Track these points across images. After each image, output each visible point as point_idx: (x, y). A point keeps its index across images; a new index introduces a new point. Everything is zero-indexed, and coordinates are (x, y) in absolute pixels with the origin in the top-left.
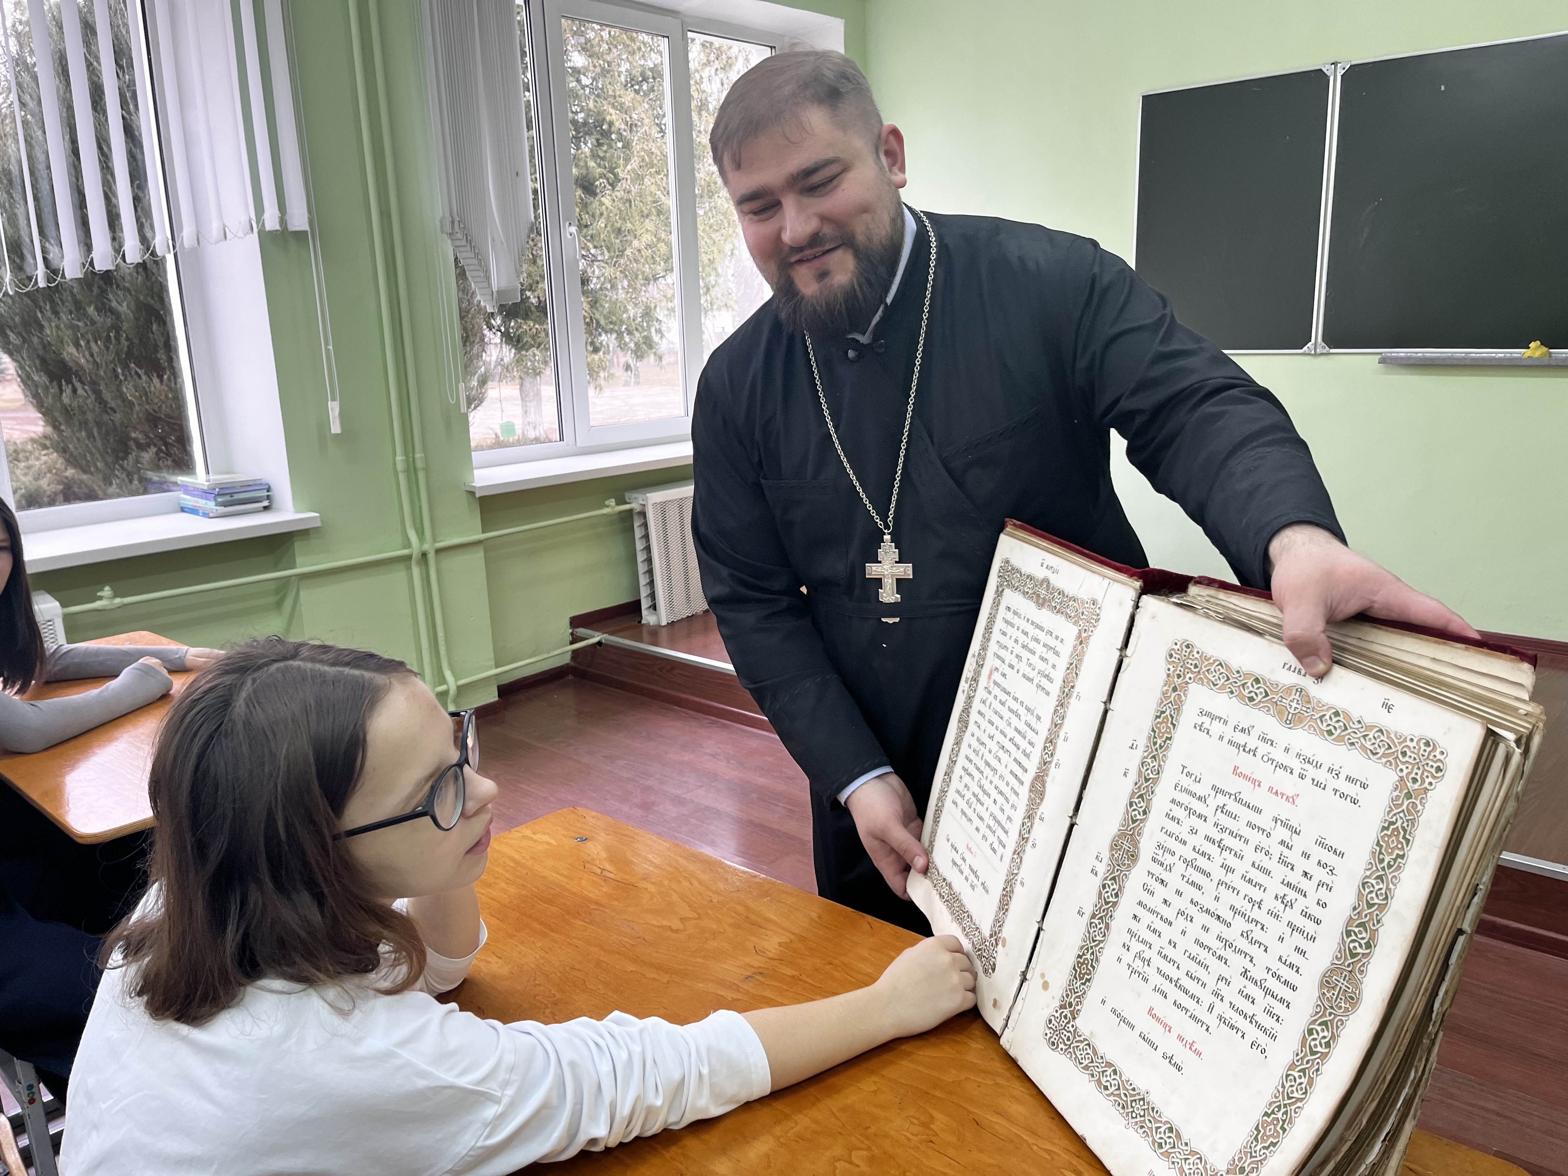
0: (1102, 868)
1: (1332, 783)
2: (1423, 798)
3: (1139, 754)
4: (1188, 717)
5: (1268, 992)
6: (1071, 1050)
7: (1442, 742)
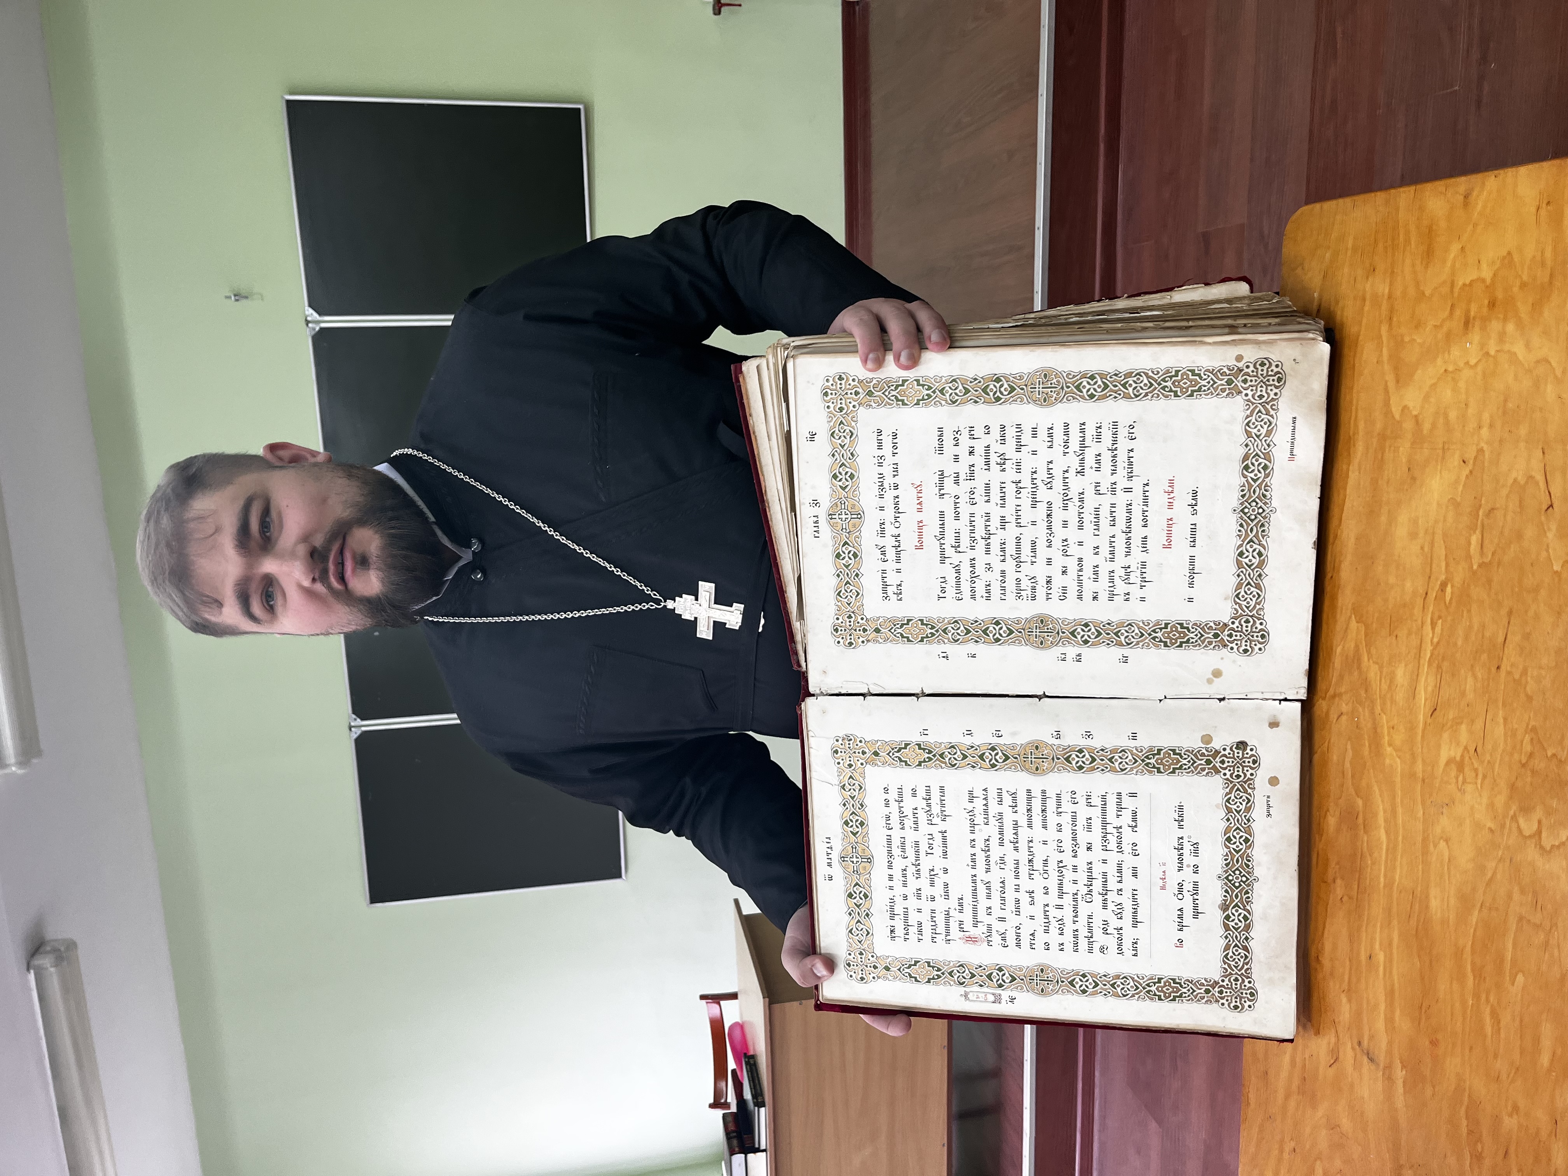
0: (1071, 651)
1: (889, 460)
2: (867, 381)
3: (950, 648)
4: (894, 609)
5: (1083, 447)
6: (1254, 612)
7: (820, 383)
